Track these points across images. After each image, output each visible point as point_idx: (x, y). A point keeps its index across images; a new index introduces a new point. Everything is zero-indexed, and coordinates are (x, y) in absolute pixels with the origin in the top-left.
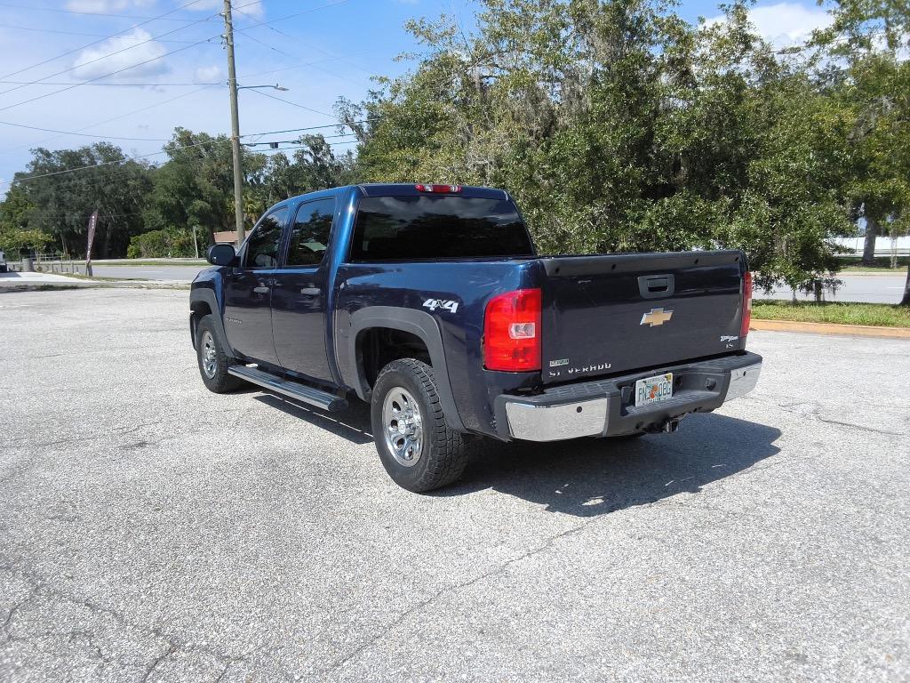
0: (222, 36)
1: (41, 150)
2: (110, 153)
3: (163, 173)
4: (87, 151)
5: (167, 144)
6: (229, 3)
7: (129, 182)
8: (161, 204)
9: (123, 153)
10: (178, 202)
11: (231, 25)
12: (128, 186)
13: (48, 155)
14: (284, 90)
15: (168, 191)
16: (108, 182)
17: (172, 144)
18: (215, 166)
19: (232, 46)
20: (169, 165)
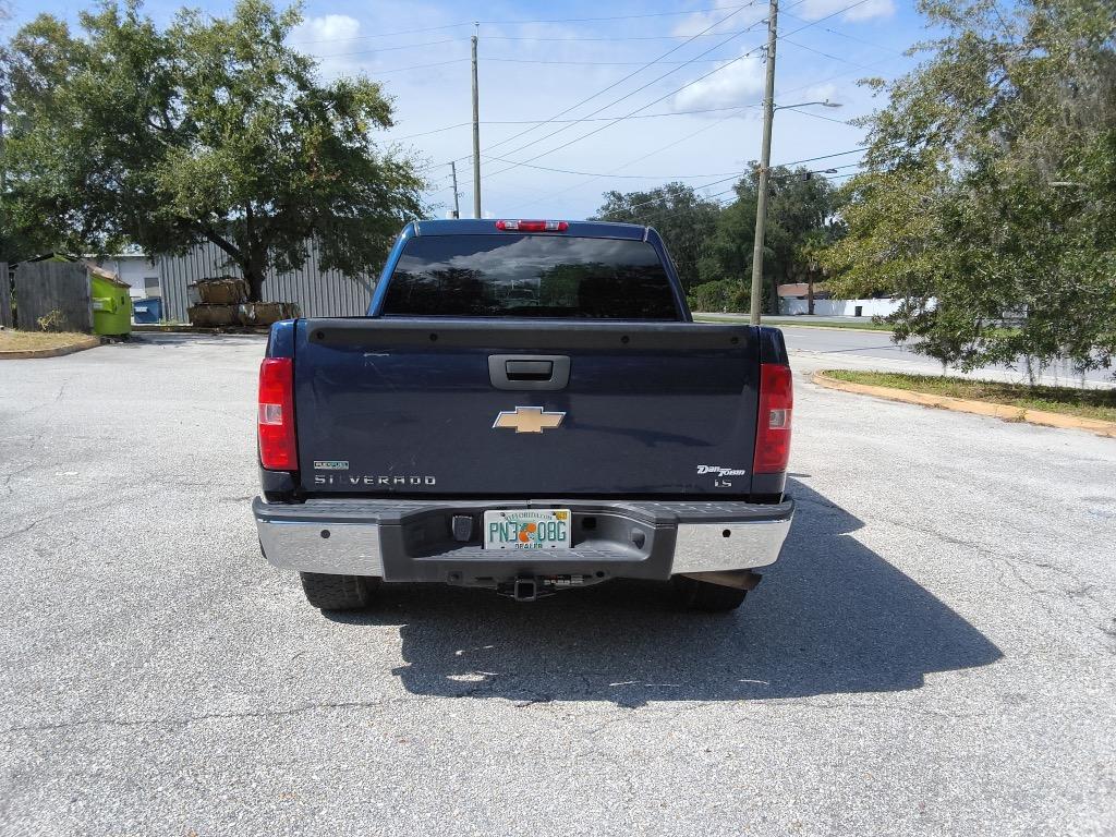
0: (762, 48)
1: (613, 193)
2: (682, 196)
3: (727, 214)
4: (658, 193)
5: (737, 183)
6: (776, 6)
7: (695, 226)
8: (720, 251)
9: (695, 193)
10: (739, 248)
11: (774, 32)
12: (694, 230)
13: (620, 198)
14: (835, 106)
15: (729, 235)
16: (674, 226)
17: (743, 182)
18: (787, 205)
19: (773, 59)
20: (736, 206)
